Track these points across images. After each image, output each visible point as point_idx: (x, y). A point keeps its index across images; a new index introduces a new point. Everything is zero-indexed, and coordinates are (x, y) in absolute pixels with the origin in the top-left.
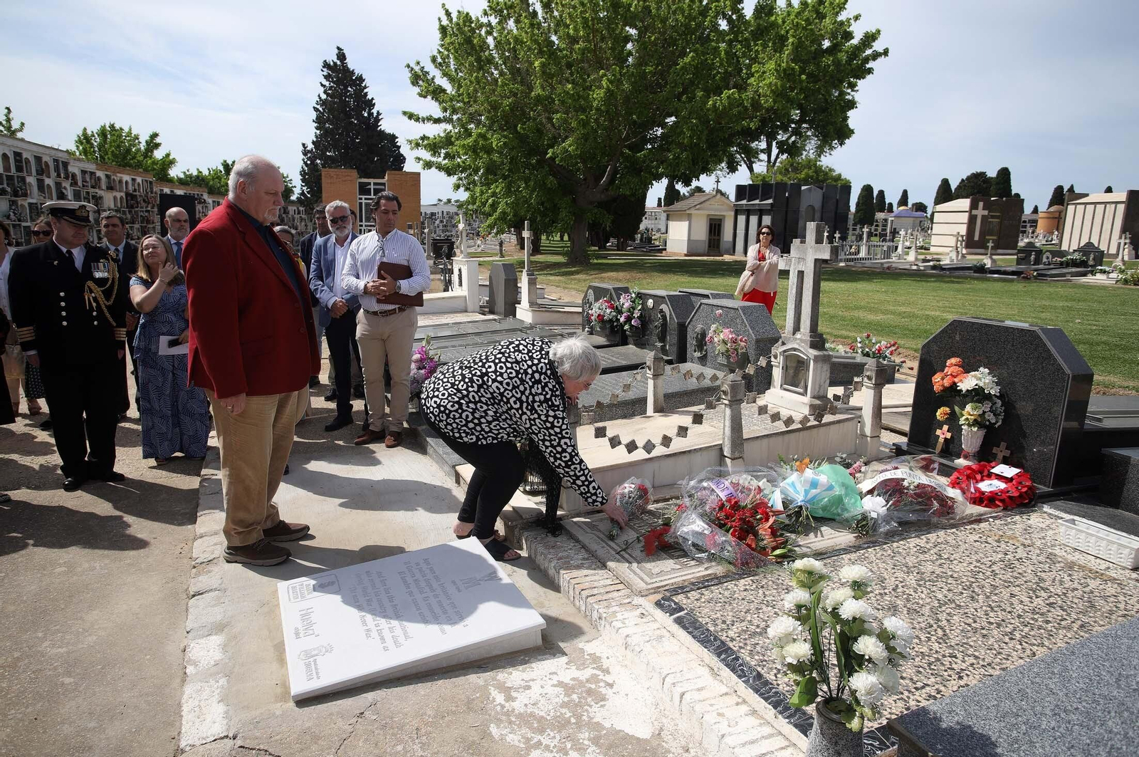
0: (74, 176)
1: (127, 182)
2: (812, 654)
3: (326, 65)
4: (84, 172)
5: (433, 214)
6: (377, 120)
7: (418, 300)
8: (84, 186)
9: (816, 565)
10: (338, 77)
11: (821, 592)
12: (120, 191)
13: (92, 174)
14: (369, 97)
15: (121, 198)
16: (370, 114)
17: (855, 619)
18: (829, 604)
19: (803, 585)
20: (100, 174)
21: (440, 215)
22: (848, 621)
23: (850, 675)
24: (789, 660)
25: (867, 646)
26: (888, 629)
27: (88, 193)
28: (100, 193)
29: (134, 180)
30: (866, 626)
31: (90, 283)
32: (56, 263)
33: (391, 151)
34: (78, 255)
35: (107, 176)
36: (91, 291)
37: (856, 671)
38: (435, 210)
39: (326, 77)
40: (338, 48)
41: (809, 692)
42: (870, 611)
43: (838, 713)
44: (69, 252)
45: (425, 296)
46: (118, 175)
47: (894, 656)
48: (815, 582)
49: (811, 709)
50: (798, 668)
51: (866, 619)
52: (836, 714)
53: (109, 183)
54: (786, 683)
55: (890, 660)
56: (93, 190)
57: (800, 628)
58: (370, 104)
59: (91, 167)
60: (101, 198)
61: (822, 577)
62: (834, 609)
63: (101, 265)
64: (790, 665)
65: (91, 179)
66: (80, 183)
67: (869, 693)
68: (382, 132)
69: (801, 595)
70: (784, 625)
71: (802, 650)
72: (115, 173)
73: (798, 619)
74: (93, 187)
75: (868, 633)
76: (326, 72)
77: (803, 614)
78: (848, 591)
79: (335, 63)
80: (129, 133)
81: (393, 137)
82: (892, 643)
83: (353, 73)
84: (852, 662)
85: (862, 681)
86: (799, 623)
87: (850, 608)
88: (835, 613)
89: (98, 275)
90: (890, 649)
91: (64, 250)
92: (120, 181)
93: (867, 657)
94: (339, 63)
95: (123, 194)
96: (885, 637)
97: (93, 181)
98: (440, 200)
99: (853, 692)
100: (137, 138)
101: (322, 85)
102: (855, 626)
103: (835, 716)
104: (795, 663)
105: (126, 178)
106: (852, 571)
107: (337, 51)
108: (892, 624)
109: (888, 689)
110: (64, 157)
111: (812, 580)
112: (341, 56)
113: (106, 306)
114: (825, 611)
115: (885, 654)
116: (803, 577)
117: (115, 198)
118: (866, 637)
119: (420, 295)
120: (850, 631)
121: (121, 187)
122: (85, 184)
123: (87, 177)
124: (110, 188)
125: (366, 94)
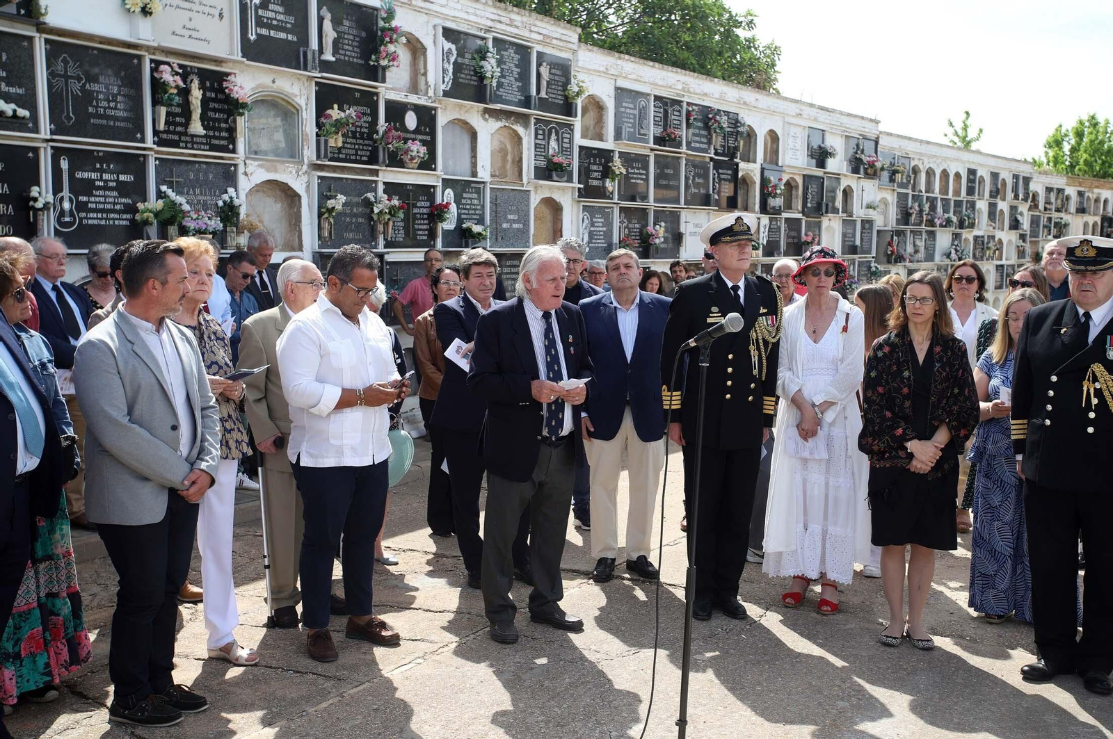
0: (1035, 196)
1: (1106, 201)
4: (1049, 190)
8: (1046, 209)
12: (1095, 214)
13: (1060, 191)
15: (1095, 225)
20: (1071, 191)
27: (1050, 219)
28: (1066, 218)
35: (1080, 194)
46: (1096, 191)
53: (1081, 203)
56: (1055, 215)
59: (1059, 182)
60: (1066, 225)
65: (1056, 199)
66: (1041, 207)
72: (1091, 188)
74: (1058, 210)
92: (1097, 200)
95: (1098, 219)
97: (1059, 201)
105: (1107, 194)
110: (1025, 170)
117: (1086, 225)
121: (1097, 208)
122: (1048, 206)
123: (1053, 196)
124: (1081, 210)
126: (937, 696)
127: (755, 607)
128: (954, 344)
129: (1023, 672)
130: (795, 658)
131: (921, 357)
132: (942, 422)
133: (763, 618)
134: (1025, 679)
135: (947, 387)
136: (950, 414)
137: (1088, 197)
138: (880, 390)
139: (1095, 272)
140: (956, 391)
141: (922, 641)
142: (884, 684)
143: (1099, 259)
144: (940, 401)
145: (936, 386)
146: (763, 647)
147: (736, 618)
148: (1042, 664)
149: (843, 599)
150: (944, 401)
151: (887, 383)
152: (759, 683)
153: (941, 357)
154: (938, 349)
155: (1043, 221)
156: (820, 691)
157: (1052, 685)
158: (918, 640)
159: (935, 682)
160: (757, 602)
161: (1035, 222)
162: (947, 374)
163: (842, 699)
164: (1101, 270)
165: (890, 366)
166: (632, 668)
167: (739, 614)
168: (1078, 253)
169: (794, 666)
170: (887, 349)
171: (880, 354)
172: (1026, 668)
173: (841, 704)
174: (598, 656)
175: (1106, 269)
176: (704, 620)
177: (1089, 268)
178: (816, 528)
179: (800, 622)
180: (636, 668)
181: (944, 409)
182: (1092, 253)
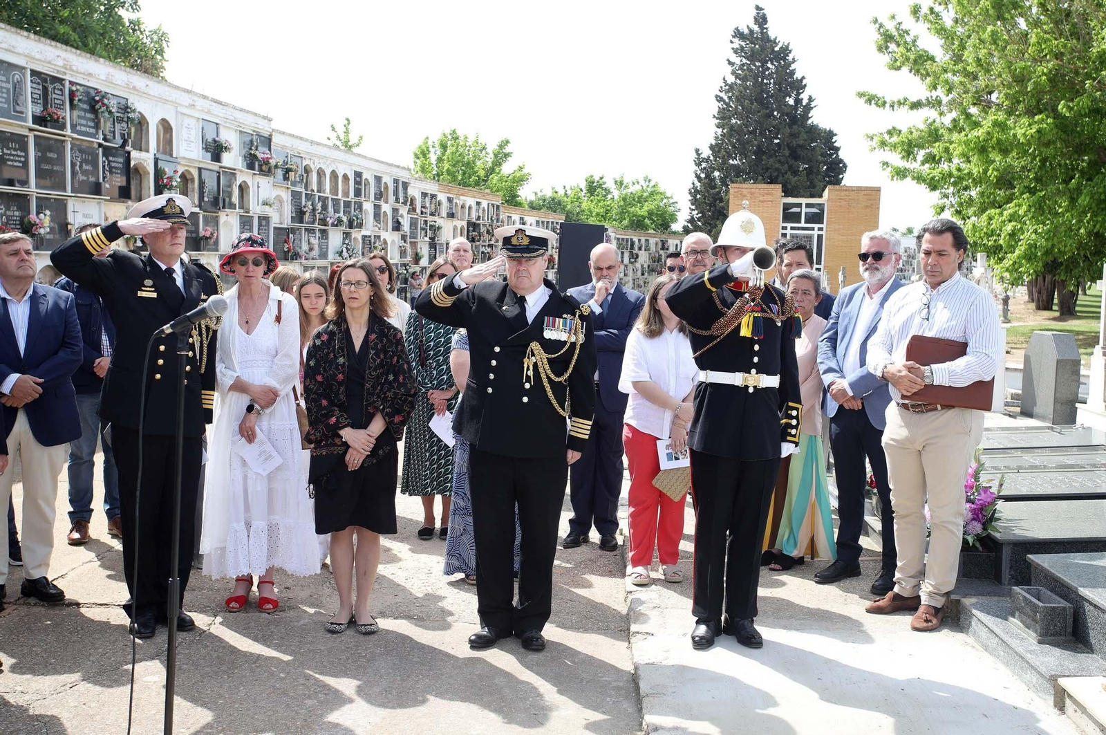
0: (413, 200)
1: (470, 208)
3: (738, 34)
4: (424, 195)
6: (808, 108)
8: (422, 213)
10: (752, 50)
12: (462, 219)
13: (433, 196)
14: (798, 75)
15: (462, 227)
16: (798, 101)
20: (442, 197)
27: (426, 222)
28: (439, 221)
29: (478, 203)
33: (825, 154)
35: (450, 200)
39: (737, 51)
40: (758, 8)
46: (462, 197)
53: (451, 208)
56: (430, 218)
58: (799, 86)
59: (432, 188)
60: (440, 229)
65: (431, 204)
66: (418, 210)
68: (813, 128)
72: (458, 195)
74: (432, 214)
76: (737, 43)
79: (751, 31)
80: (476, 142)
81: (830, 135)
83: (775, 42)
92: (463, 207)
94: (756, 28)
95: (465, 224)
97: (433, 206)
98: (895, 230)
100: (484, 148)
101: (730, 63)
105: (470, 201)
107: (754, 12)
110: (403, 176)
112: (761, 20)
117: (455, 228)
121: (463, 213)
122: (423, 210)
123: (428, 200)
124: (451, 215)
125: (793, 73)
126: (399, 678)
127: (201, 616)
128: (389, 331)
129: (471, 641)
130: (254, 663)
131: (358, 345)
132: (377, 409)
133: (213, 626)
134: (473, 647)
135: (382, 374)
136: (385, 400)
137: (456, 203)
138: (319, 378)
139: (529, 259)
140: (391, 377)
141: (365, 625)
142: (347, 674)
143: (531, 247)
144: (374, 388)
145: (370, 373)
146: (218, 657)
147: (186, 631)
148: (485, 632)
149: (291, 595)
150: (379, 388)
151: (325, 371)
152: (220, 696)
153: (376, 344)
154: (373, 337)
155: (420, 224)
156: (285, 694)
157: (496, 650)
158: (361, 625)
159: (395, 664)
160: (202, 610)
161: (413, 224)
162: (382, 361)
163: (309, 697)
164: (534, 257)
165: (328, 354)
166: (72, 704)
167: (187, 625)
168: (514, 241)
169: (254, 672)
170: (325, 337)
171: (318, 343)
172: (473, 638)
173: (309, 702)
174: (27, 697)
175: (538, 256)
176: (148, 637)
177: (525, 255)
178: (259, 524)
179: (252, 625)
180: (76, 704)
181: (379, 396)
182: (526, 242)
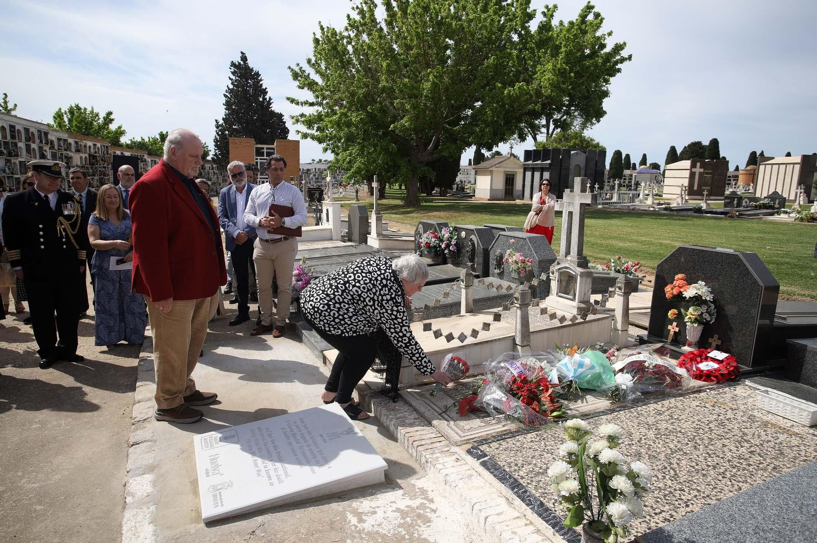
0: (52, 142)
1: (90, 147)
2: (580, 489)
3: (233, 64)
5: (308, 170)
6: (269, 103)
7: (298, 232)
8: (59, 149)
9: (582, 423)
10: (241, 73)
11: (586, 443)
12: (85, 153)
13: (65, 140)
14: (264, 87)
15: (86, 158)
16: (264, 99)
17: (610, 463)
18: (591, 452)
19: (573, 438)
20: (71, 141)
21: (314, 170)
22: (605, 464)
23: (607, 504)
24: (563, 493)
25: (619, 483)
26: (635, 470)
27: (62, 154)
28: (71, 154)
29: (95, 145)
30: (618, 468)
31: (61, 218)
32: (36, 204)
33: (278, 125)
34: (53, 198)
35: (76, 142)
36: (62, 224)
37: (612, 501)
38: (309, 167)
39: (233, 73)
40: (242, 53)
41: (578, 517)
42: (621, 457)
43: (599, 532)
44: (46, 196)
45: (303, 229)
46: (84, 141)
47: (639, 490)
48: (582, 436)
49: (579, 529)
50: (570, 499)
51: (618, 463)
52: (597, 532)
53: (77, 147)
54: (561, 510)
55: (636, 493)
56: (65, 152)
57: (571, 470)
58: (265, 92)
59: (64, 136)
60: (71, 158)
61: (586, 433)
62: (595, 456)
63: (69, 205)
64: (564, 497)
65: (64, 144)
66: (56, 147)
67: (621, 517)
68: (273, 112)
69: (572, 446)
70: (559, 467)
71: (572, 486)
72: (81, 140)
73: (569, 463)
74: (65, 150)
75: (620, 473)
76: (233, 69)
77: (573, 459)
78: (605, 443)
79: (239, 63)
80: (92, 112)
81: (281, 115)
82: (637, 480)
83: (252, 70)
84: (608, 495)
85: (616, 509)
86: (570, 466)
87: (607, 455)
88: (596, 458)
89: (66, 213)
90: (636, 485)
91: (43, 195)
92: (85, 146)
93: (619, 491)
94: (242, 63)
95: (87, 155)
96: (632, 476)
97: (66, 146)
98: (313, 160)
99: (609, 517)
100: (97, 115)
101: (230, 79)
102: (610, 469)
103: (596, 534)
104: (567, 495)
105: (90, 143)
106: (607, 428)
107: (241, 55)
108: (637, 466)
109: (634, 514)
110: (46, 129)
111: (579, 435)
112: (244, 58)
113: (72, 235)
114: (588, 456)
115: (632, 488)
116: (573, 432)
117: (81, 158)
118: (619, 476)
119: (300, 228)
120: (607, 472)
121: (86, 150)
123: (62, 143)
124: (78, 151)
125: (261, 85)
137: (81, 145)
